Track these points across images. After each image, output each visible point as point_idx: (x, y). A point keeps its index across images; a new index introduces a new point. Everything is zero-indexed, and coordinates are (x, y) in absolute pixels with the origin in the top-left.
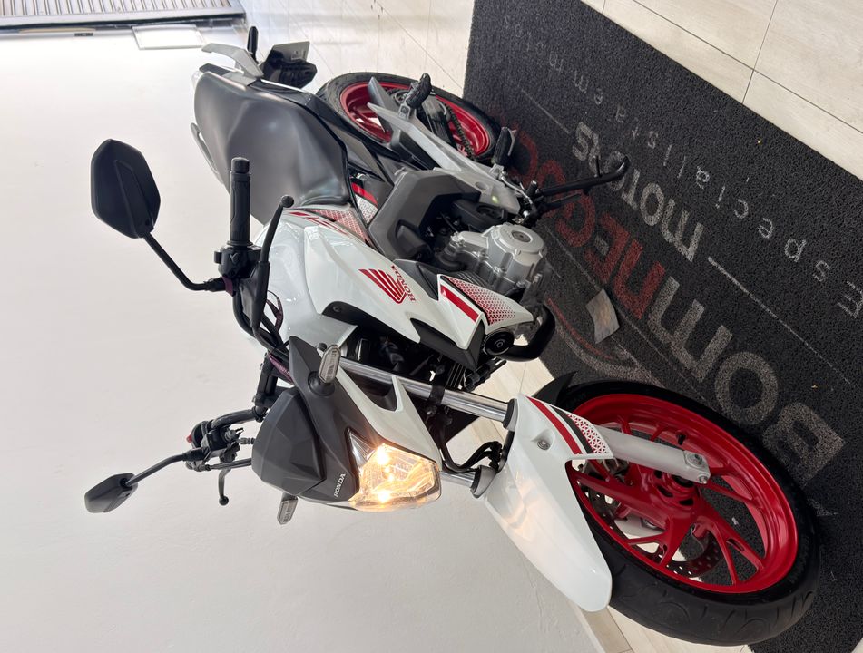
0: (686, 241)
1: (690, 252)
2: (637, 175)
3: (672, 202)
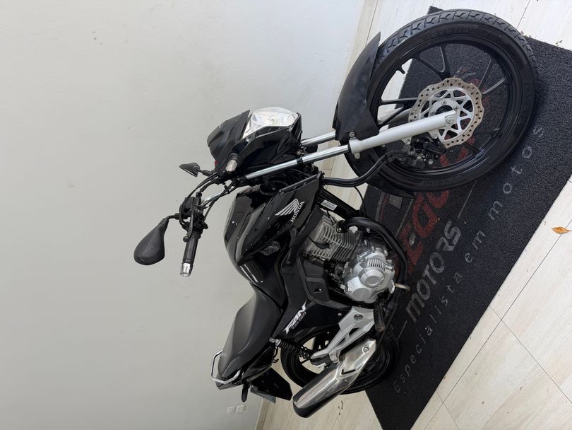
0: (412, 309)
2: (434, 282)
3: (423, 305)
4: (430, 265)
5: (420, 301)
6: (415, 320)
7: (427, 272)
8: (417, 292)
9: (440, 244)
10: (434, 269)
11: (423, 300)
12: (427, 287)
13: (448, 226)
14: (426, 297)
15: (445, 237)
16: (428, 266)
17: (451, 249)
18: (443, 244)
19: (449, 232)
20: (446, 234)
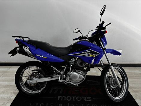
1: (59, 97)
2: (74, 100)
4: (76, 97)
5: (65, 99)
6: (59, 100)
8: (66, 97)
9: (84, 97)
12: (71, 99)
14: (68, 100)
20: (87, 98)
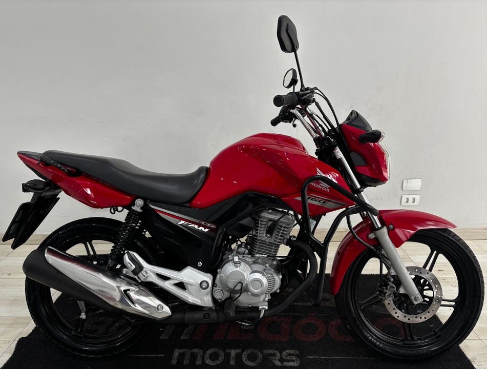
4: (243, 351)
5: (199, 358)
7: (233, 353)
9: (271, 352)
10: (244, 358)
11: (203, 361)
12: (221, 358)
13: (292, 352)
14: (209, 362)
15: (281, 354)
16: (240, 351)
17: (277, 363)
18: (274, 355)
19: (288, 355)
20: (284, 353)
